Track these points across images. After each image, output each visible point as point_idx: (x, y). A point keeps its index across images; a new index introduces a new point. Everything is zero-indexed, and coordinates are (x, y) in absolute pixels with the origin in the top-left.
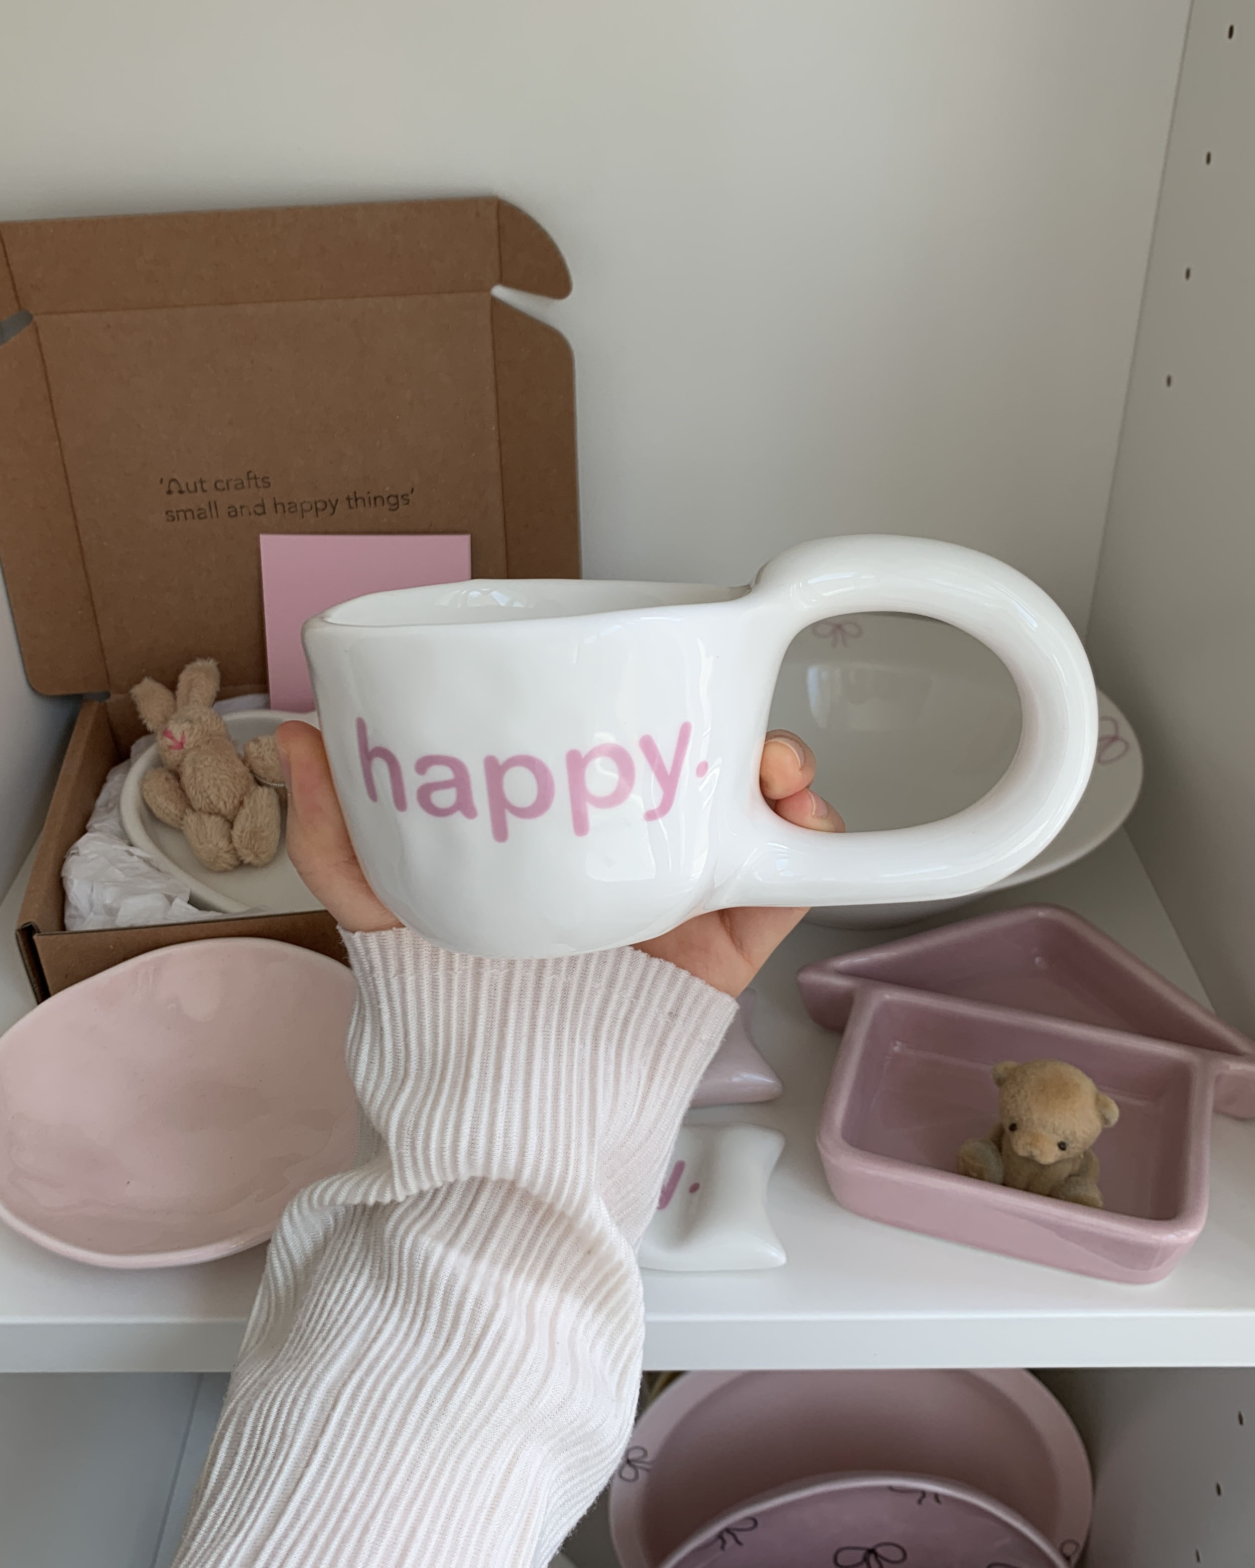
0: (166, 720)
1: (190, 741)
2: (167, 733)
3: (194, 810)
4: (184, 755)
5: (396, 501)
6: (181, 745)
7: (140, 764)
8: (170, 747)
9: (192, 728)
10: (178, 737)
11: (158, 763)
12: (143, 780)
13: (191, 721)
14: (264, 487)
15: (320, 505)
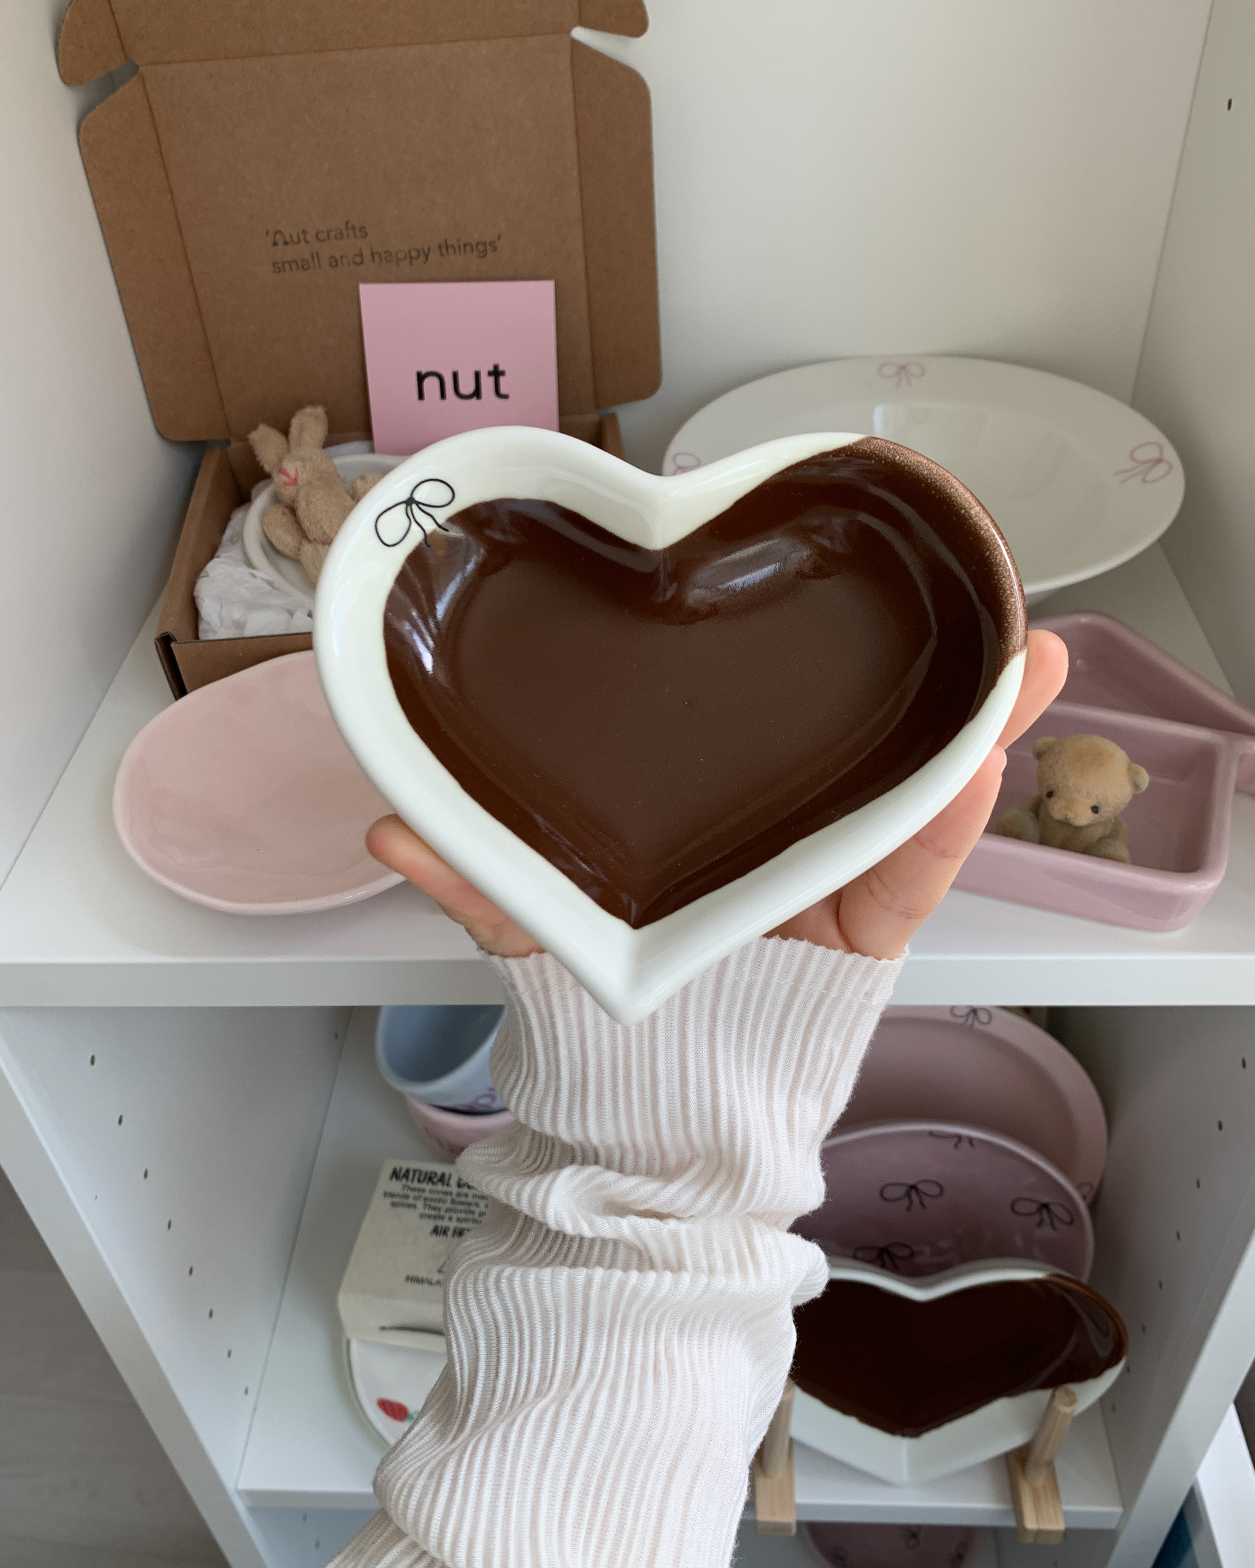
0: (280, 460)
1: (303, 478)
2: (282, 471)
3: (310, 541)
4: (298, 491)
5: (485, 248)
6: (295, 482)
7: (261, 501)
8: (286, 484)
9: (305, 466)
10: (292, 473)
11: (276, 499)
12: (264, 514)
13: (303, 460)
14: (362, 237)
15: (414, 254)
